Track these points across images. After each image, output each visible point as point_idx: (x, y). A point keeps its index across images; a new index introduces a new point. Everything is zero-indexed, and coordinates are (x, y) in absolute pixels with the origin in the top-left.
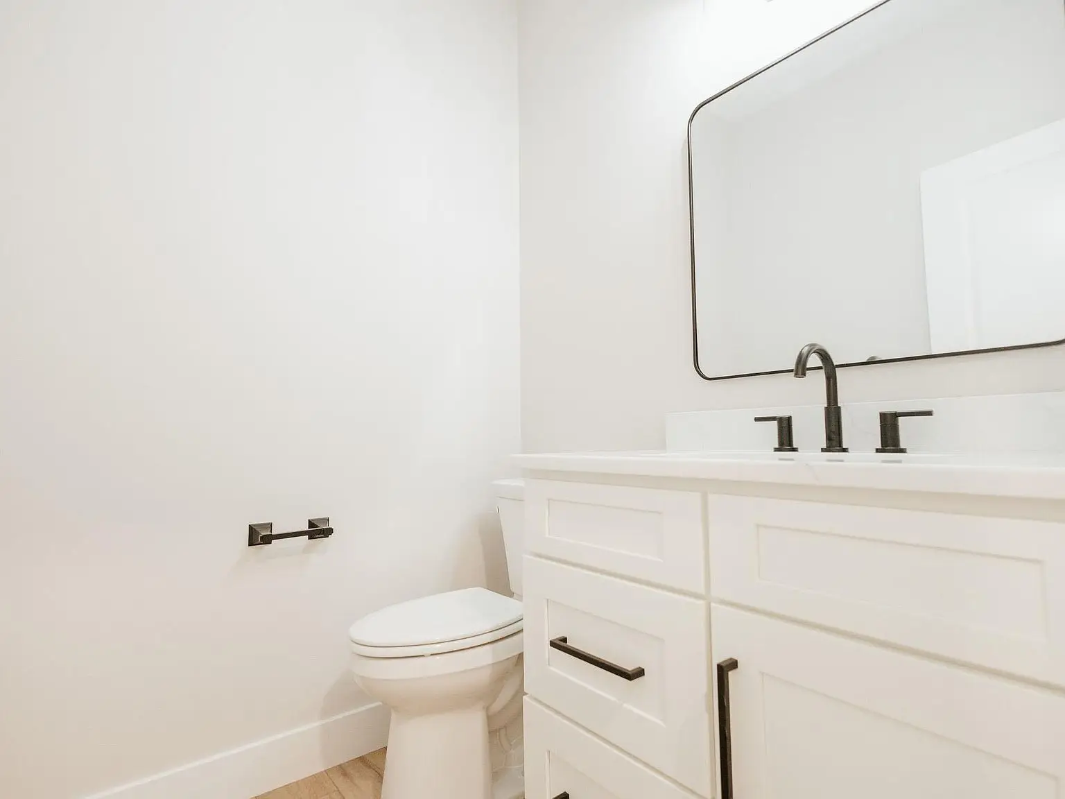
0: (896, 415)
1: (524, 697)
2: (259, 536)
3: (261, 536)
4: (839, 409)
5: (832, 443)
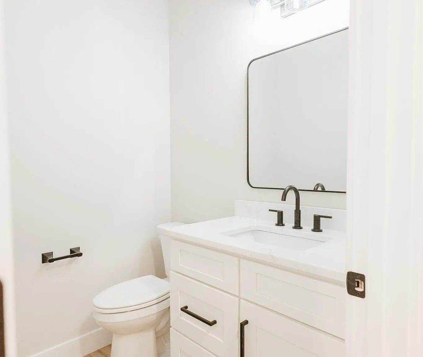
0: (320, 216)
1: (170, 328)
3: (48, 260)
4: (300, 211)
5: (297, 226)
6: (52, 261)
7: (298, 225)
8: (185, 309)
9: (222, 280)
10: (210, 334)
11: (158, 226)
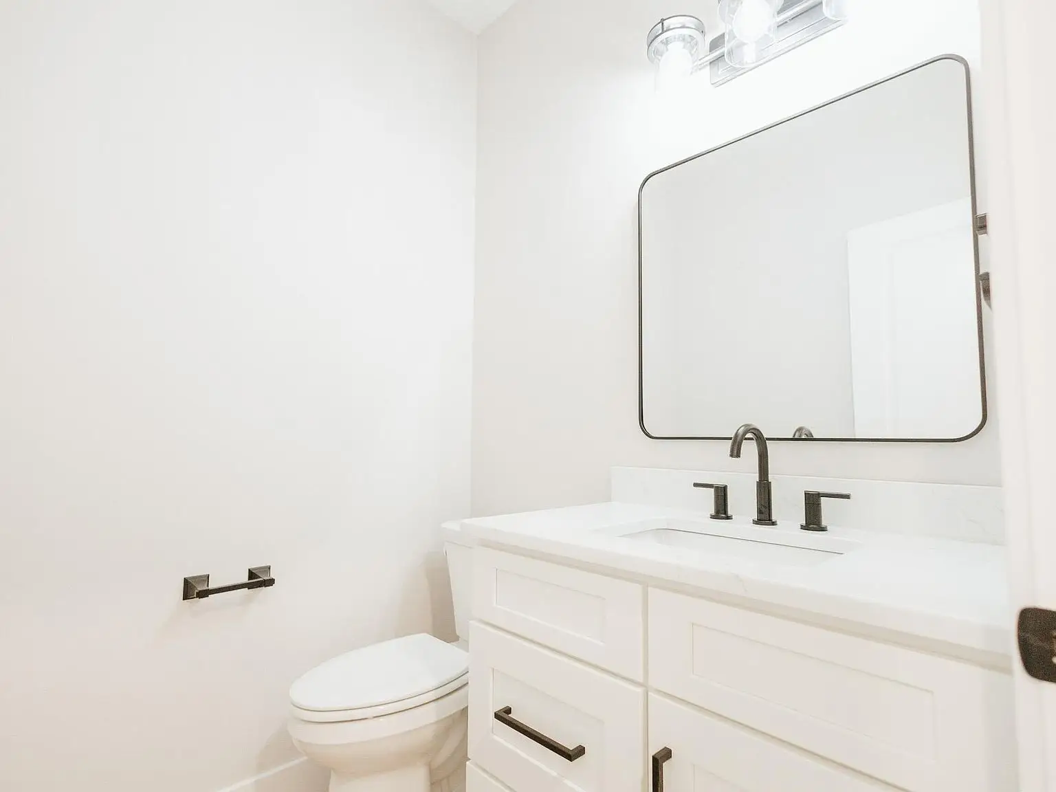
0: (819, 495)
1: (467, 763)
2: (194, 589)
3: (196, 591)
4: (769, 484)
5: (763, 517)
6: (204, 594)
7: (765, 516)
8: (505, 715)
9: (602, 643)
10: (569, 783)
11: (444, 525)
